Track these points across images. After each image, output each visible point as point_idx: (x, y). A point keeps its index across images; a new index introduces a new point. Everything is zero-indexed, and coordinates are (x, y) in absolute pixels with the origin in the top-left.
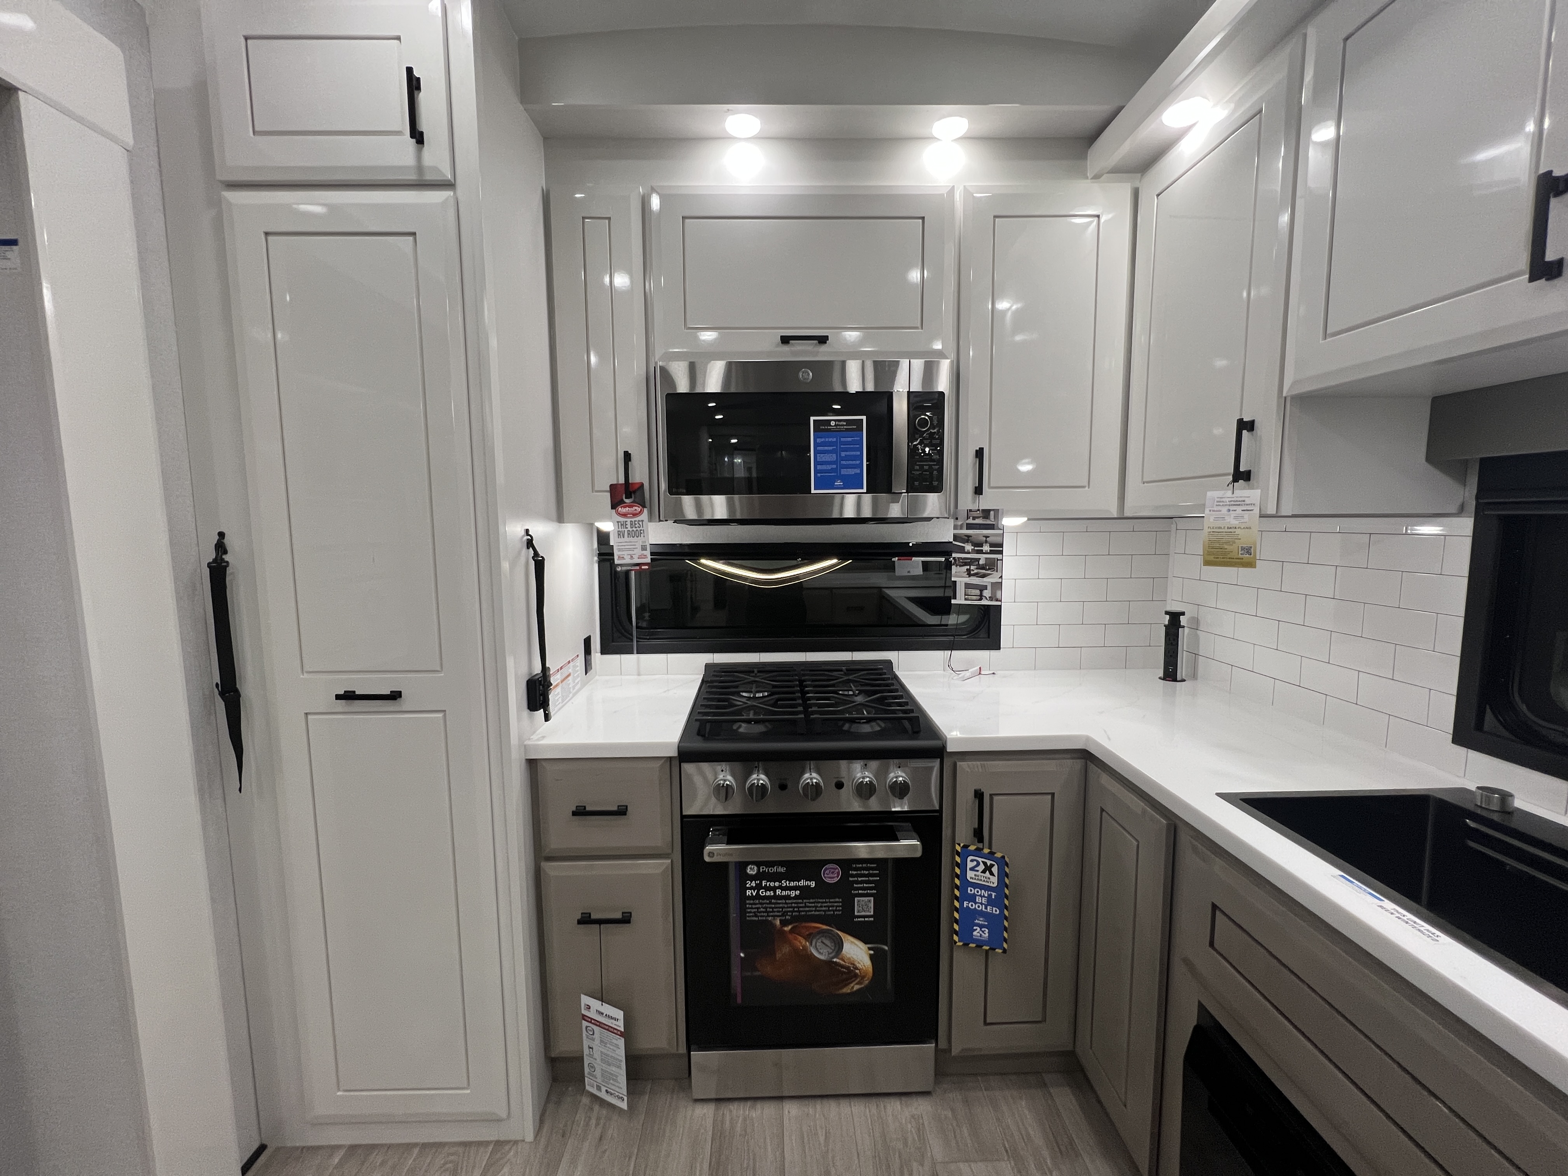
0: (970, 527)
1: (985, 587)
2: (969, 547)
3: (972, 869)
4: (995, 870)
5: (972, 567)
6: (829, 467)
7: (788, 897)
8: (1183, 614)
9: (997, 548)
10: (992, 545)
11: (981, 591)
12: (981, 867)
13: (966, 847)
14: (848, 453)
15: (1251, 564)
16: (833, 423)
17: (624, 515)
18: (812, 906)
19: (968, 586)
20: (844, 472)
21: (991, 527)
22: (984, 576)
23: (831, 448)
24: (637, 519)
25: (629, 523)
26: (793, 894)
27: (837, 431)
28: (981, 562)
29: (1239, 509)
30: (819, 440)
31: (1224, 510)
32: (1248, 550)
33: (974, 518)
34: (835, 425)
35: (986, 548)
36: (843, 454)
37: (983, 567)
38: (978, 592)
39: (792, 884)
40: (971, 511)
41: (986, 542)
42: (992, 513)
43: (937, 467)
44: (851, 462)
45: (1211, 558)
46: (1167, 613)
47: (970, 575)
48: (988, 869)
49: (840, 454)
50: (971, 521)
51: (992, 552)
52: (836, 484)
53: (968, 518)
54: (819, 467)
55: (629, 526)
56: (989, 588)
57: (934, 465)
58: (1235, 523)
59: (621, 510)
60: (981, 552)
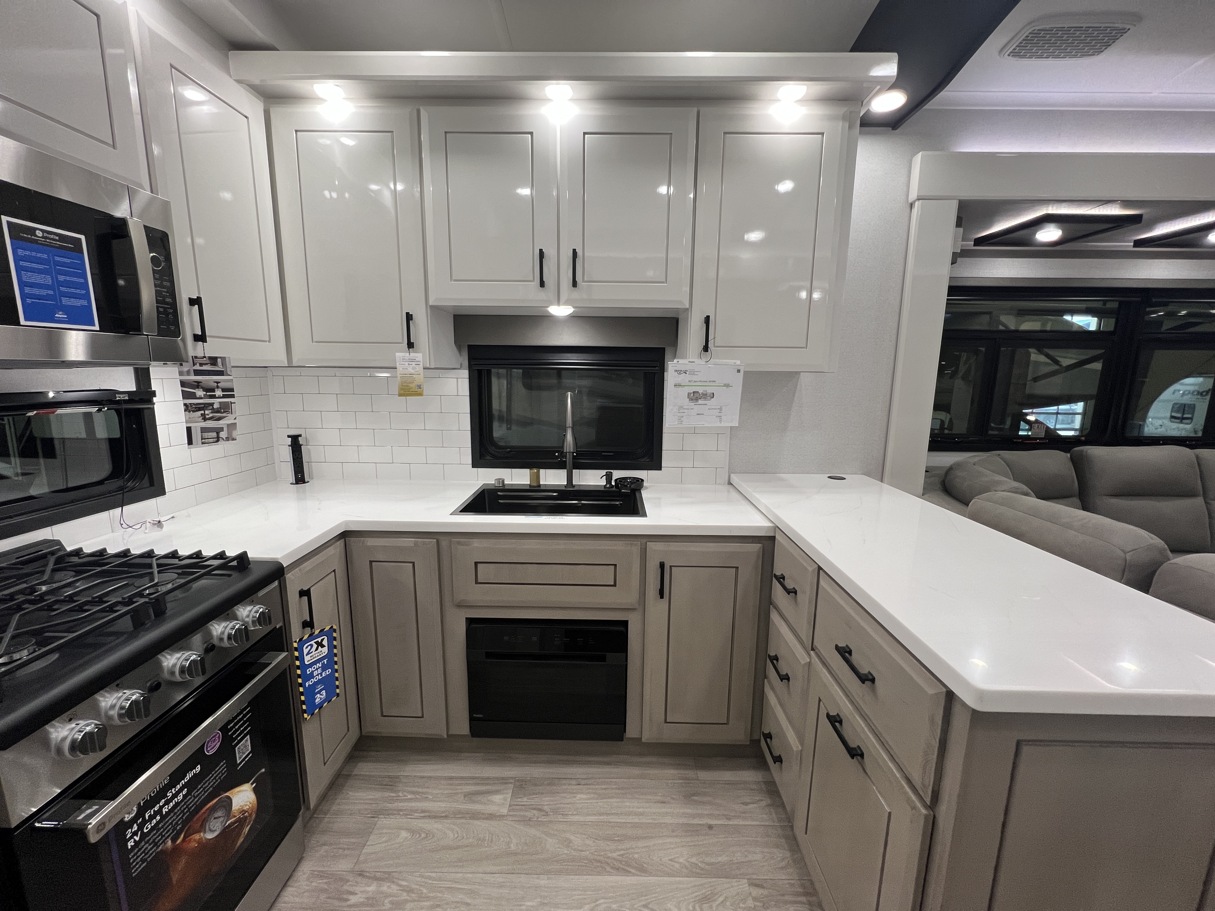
0: (197, 373)
1: (222, 429)
2: (200, 393)
3: (308, 654)
4: (325, 643)
5: (207, 412)
6: (43, 292)
7: (177, 804)
8: (300, 436)
9: (229, 392)
10: (224, 390)
11: (218, 433)
12: (315, 646)
13: (301, 640)
14: (68, 278)
15: (421, 394)
18: (200, 792)
19: (204, 430)
20: (65, 301)
21: (221, 373)
22: (219, 419)
23: (41, 267)
26: (180, 797)
27: (45, 244)
28: (215, 406)
29: (414, 363)
30: (21, 252)
31: (407, 363)
32: (419, 387)
33: (201, 365)
34: (42, 237)
35: (219, 393)
36: (61, 278)
37: (215, 411)
38: (214, 435)
39: (178, 787)
40: (196, 357)
41: (218, 387)
42: (219, 360)
43: (171, 311)
44: (73, 290)
45: (402, 392)
46: (289, 436)
47: (205, 419)
48: (320, 644)
49: (57, 278)
50: (197, 367)
51: (224, 396)
52: (57, 315)
53: (194, 364)
54: (25, 291)
56: (225, 429)
57: (169, 308)
58: (412, 371)
60: (214, 397)
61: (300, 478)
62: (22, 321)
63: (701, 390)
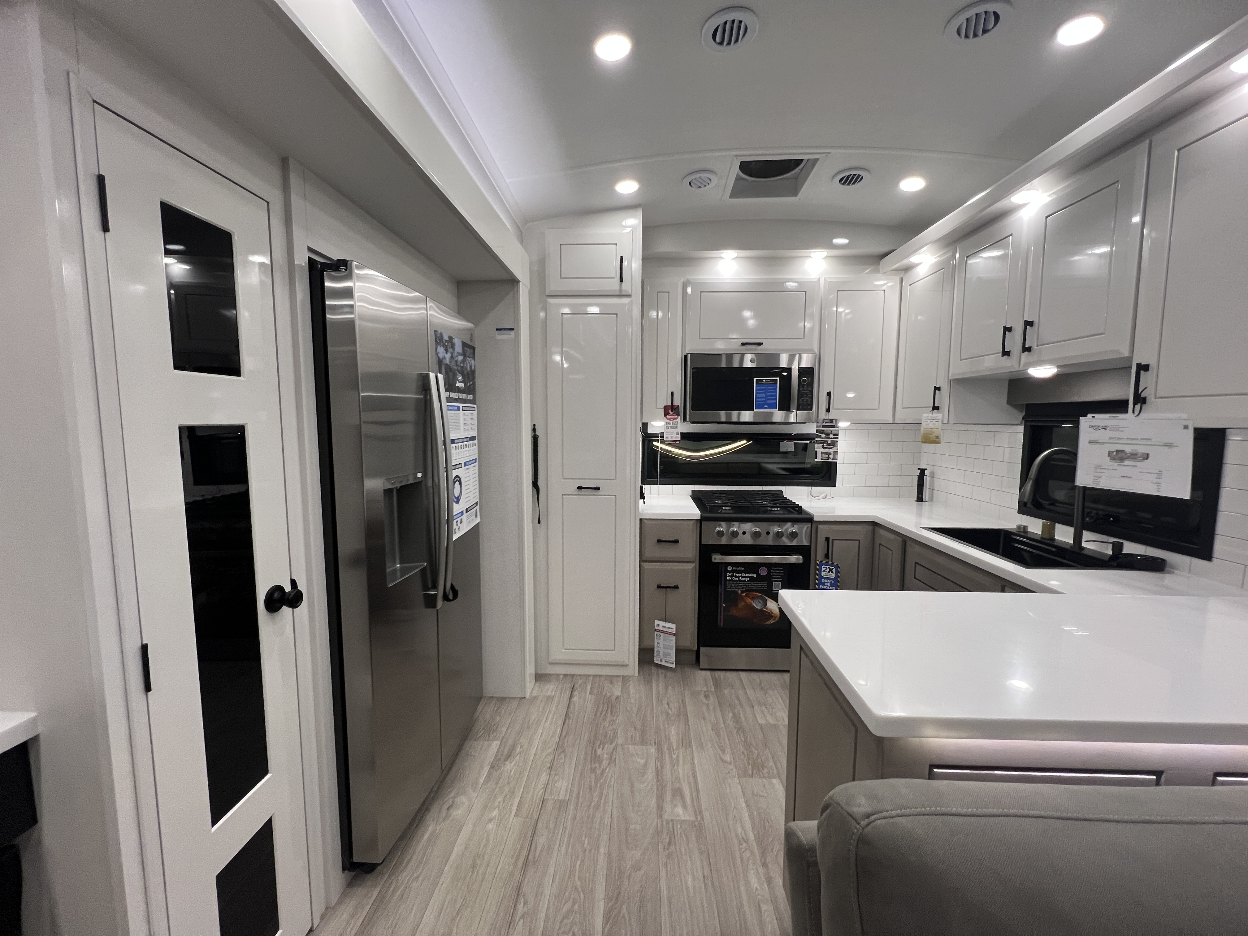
0: (824, 426)
1: (830, 454)
2: (823, 436)
3: (824, 571)
4: (834, 570)
5: (825, 445)
6: (762, 400)
7: (744, 581)
8: (926, 469)
9: (836, 435)
10: (834, 435)
11: (829, 455)
12: (828, 570)
13: (821, 561)
14: (771, 394)
15: (939, 443)
16: (764, 381)
17: (669, 419)
18: (754, 585)
19: (822, 453)
20: (769, 402)
21: (834, 427)
22: (830, 448)
23: (763, 391)
24: (674, 421)
25: (671, 423)
26: (747, 579)
27: (766, 384)
28: (829, 442)
29: (934, 421)
30: (758, 388)
31: (929, 421)
32: (937, 437)
33: (826, 423)
35: (831, 436)
36: (768, 394)
37: (828, 444)
38: (827, 456)
39: (747, 575)
40: (824, 419)
41: (831, 433)
42: (834, 421)
43: (810, 400)
44: (772, 398)
45: (924, 440)
46: (919, 469)
47: (824, 448)
48: (831, 570)
50: (824, 424)
51: (834, 438)
52: (765, 407)
53: (823, 422)
54: (758, 400)
55: (671, 424)
56: (832, 454)
58: (933, 426)
59: (668, 417)
60: (829, 438)
61: (920, 498)
62: (755, 410)
63: (1128, 449)
